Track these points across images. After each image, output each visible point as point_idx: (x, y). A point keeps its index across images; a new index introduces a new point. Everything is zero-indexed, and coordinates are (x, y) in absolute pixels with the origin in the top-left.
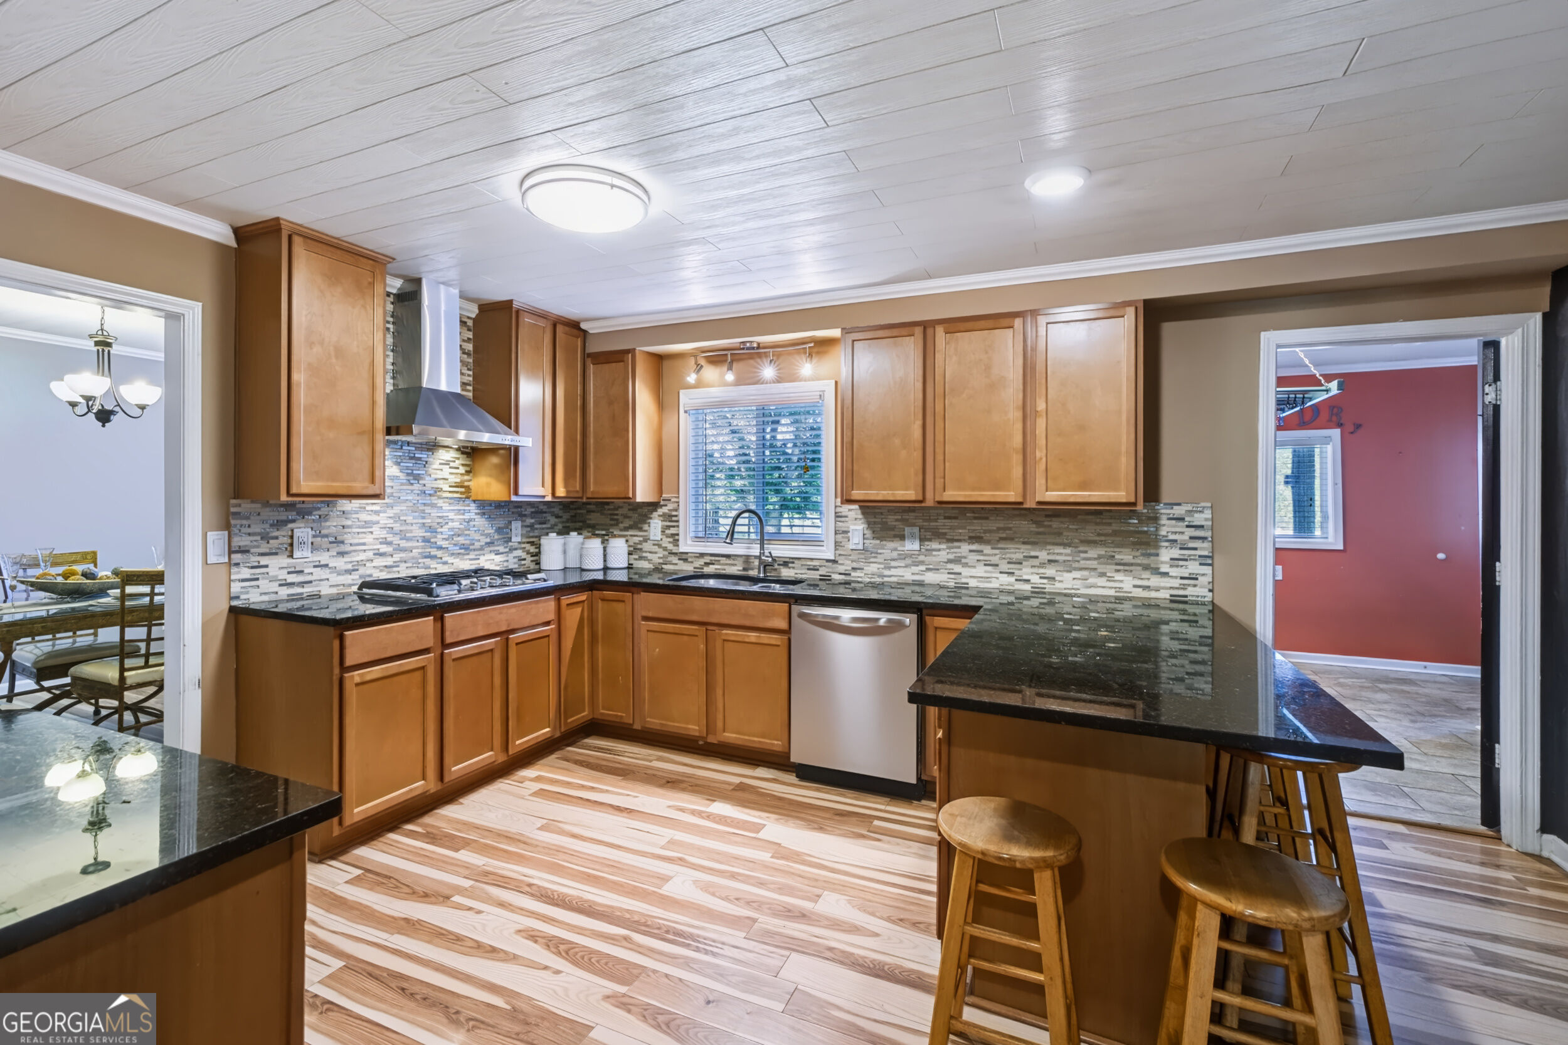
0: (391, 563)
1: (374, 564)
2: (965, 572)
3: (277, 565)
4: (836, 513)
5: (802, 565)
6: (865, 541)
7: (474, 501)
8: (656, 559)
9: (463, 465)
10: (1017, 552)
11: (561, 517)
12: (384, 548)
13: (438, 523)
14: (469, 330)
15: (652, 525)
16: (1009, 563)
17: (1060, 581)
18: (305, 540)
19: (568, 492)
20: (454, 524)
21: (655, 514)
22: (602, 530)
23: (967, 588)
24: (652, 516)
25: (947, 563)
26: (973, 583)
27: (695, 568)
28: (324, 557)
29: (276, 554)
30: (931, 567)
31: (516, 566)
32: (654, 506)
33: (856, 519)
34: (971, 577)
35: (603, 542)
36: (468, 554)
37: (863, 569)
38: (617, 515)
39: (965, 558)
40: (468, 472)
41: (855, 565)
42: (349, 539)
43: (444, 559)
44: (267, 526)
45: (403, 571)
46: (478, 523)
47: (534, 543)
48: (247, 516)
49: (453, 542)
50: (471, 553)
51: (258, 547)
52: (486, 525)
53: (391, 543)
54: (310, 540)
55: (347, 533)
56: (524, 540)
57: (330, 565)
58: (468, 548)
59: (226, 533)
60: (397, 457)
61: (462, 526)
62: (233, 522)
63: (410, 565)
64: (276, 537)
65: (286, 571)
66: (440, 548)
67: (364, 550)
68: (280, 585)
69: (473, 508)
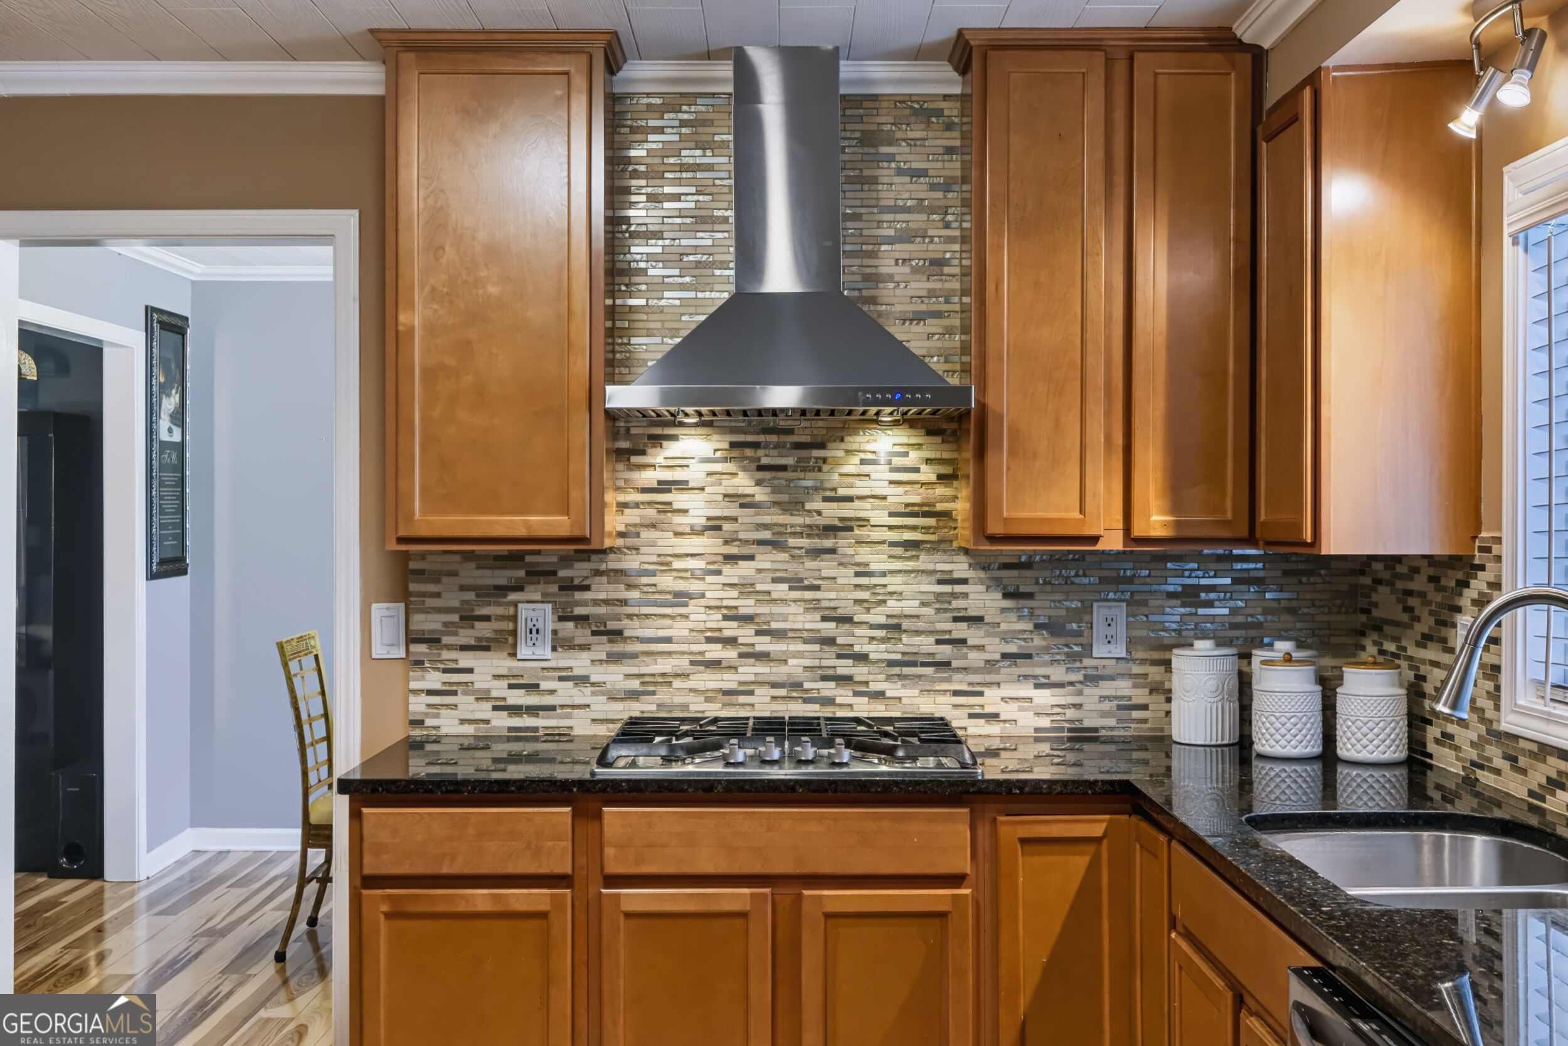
0: (733, 686)
1: (692, 684)
3: (488, 671)
7: (966, 551)
9: (928, 461)
12: (715, 652)
13: (857, 602)
14: (949, 127)
18: (540, 625)
20: (904, 603)
21: (1467, 598)
24: (1462, 603)
28: (579, 663)
29: (487, 649)
31: (1112, 722)
32: (1465, 568)
35: (1322, 680)
36: (948, 680)
40: (948, 479)
42: (633, 629)
43: (874, 687)
44: (471, 596)
45: (763, 704)
46: (980, 604)
47: (1167, 664)
48: (435, 577)
49: (900, 647)
50: (956, 677)
51: (456, 634)
52: (1004, 610)
53: (732, 641)
54: (550, 626)
55: (630, 617)
56: (1139, 655)
57: (593, 679)
58: (947, 664)
59: (402, 606)
60: (749, 452)
61: (929, 611)
62: (413, 587)
63: (783, 692)
64: (487, 618)
65: (504, 683)
66: (862, 658)
67: (670, 653)
68: (495, 708)
69: (960, 567)
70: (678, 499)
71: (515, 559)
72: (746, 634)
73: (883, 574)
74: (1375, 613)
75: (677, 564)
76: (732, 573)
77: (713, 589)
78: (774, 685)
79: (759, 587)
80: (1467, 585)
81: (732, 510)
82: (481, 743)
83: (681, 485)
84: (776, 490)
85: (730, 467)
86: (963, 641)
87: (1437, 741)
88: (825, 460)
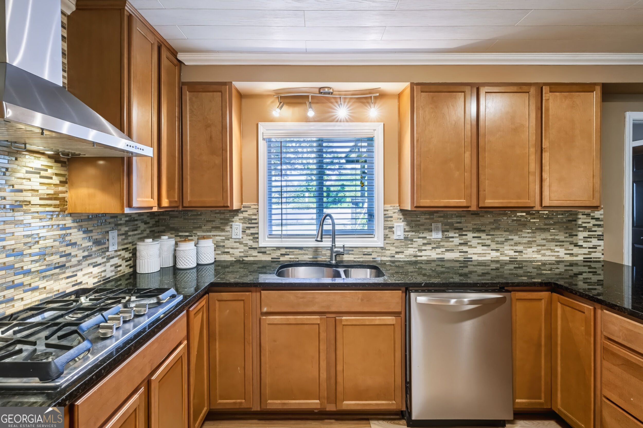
7: (70, 214)
13: (25, 244)
15: (234, 226)
19: (170, 202)
21: (237, 218)
24: (234, 219)
31: (114, 274)
32: (236, 212)
36: (65, 272)
38: (201, 220)
40: (63, 183)
46: (75, 237)
47: (128, 249)
49: (45, 263)
50: (67, 270)
56: (120, 248)
58: (64, 265)
61: (57, 243)
66: (28, 272)
69: (69, 222)
86: (70, 254)
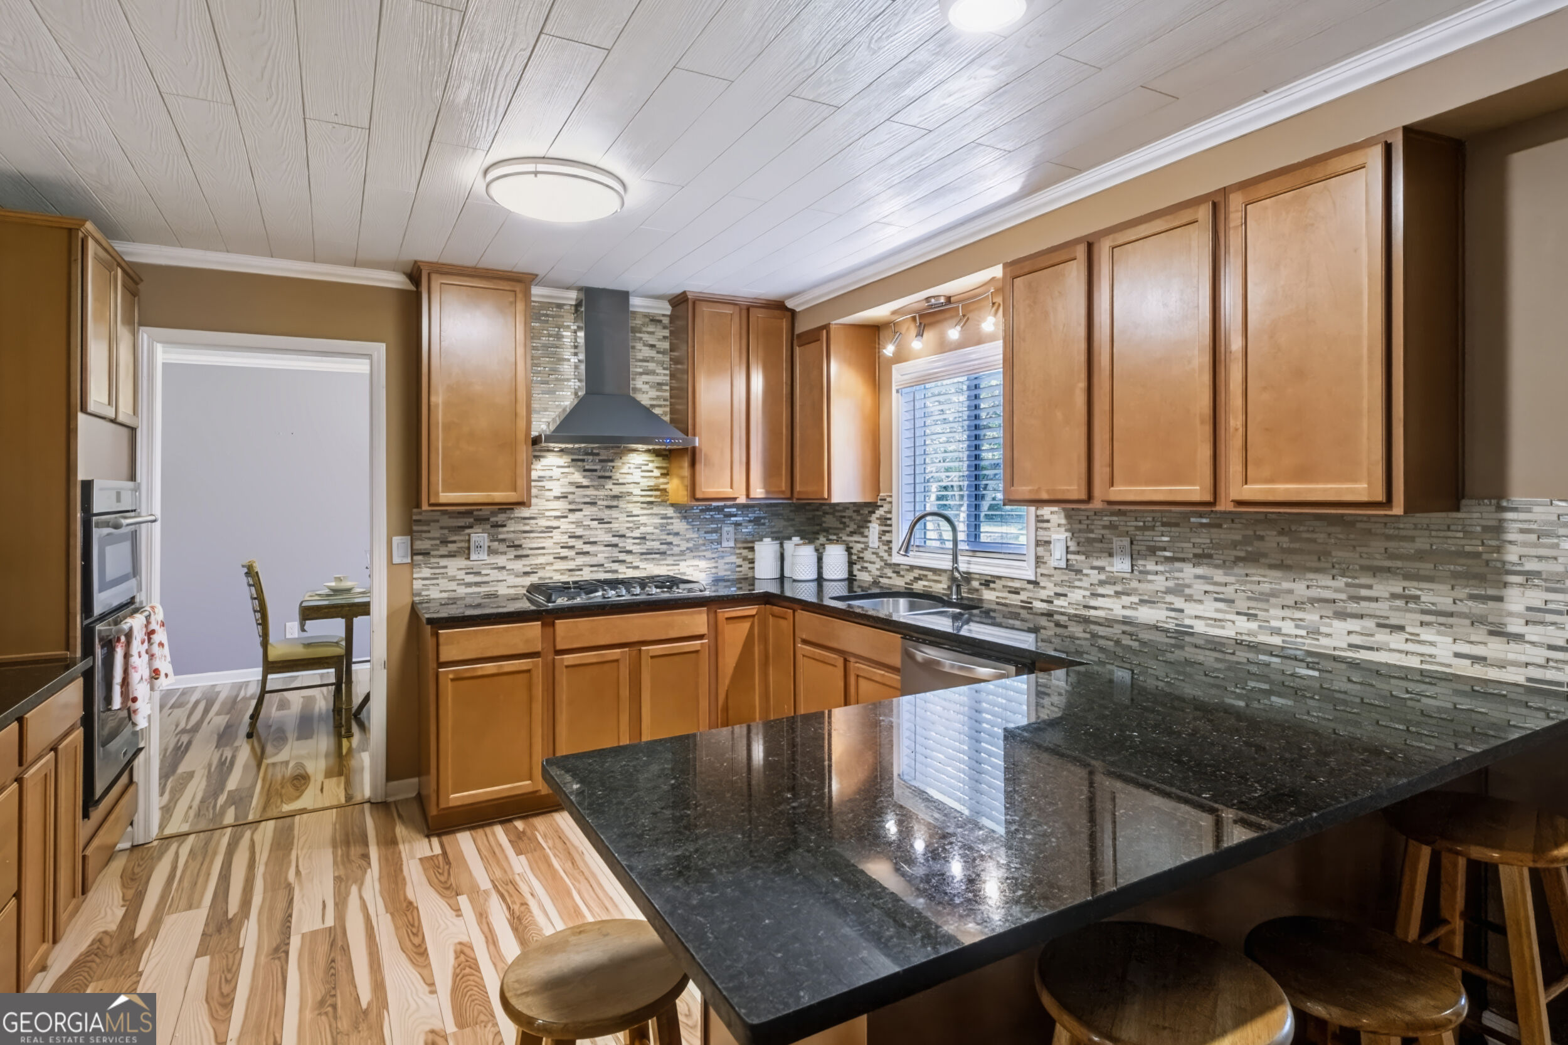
0: (573, 567)
1: (555, 567)
2: (1191, 609)
3: (454, 566)
4: (1037, 516)
5: (1004, 586)
6: (1069, 556)
7: (672, 505)
8: (874, 569)
9: (657, 468)
10: (1266, 580)
11: (793, 520)
12: (565, 552)
13: (628, 528)
14: (664, 328)
15: (871, 529)
16: (1249, 598)
17: (1328, 635)
18: (482, 544)
19: (767, 492)
20: (647, 528)
21: (874, 517)
22: (835, 534)
23: (1192, 634)
24: (871, 519)
25: (1165, 593)
26: (1200, 627)
27: (906, 583)
28: (501, 560)
29: (454, 556)
30: (1146, 598)
31: (729, 573)
32: (873, 506)
33: (1059, 525)
34: (1196, 617)
36: (665, 559)
37: (1065, 595)
38: (844, 517)
39: (1189, 586)
40: (663, 475)
41: (1059, 590)
42: (527, 544)
43: (635, 564)
44: (446, 531)
45: (587, 575)
46: (677, 527)
47: (752, 549)
48: (427, 523)
49: (646, 547)
50: (668, 558)
51: (438, 550)
52: (687, 529)
53: (572, 547)
54: (487, 544)
55: (525, 538)
56: (739, 545)
57: (508, 568)
58: (665, 553)
59: (409, 537)
60: (579, 463)
61: (657, 531)
62: (415, 528)
63: (595, 569)
64: (454, 542)
65: (464, 572)
66: (629, 552)
67: (544, 554)
68: (458, 584)
69: (670, 512)
70: (548, 484)
71: (469, 513)
72: (579, 544)
73: (638, 516)
74: (824, 525)
75: (548, 514)
76: (573, 517)
77: (564, 524)
78: (592, 566)
79: (585, 523)
80: (874, 513)
81: (573, 489)
82: (453, 601)
83: (551, 478)
84: (592, 480)
85: (571, 470)
86: (671, 543)
87: (859, 570)
88: (613, 467)
